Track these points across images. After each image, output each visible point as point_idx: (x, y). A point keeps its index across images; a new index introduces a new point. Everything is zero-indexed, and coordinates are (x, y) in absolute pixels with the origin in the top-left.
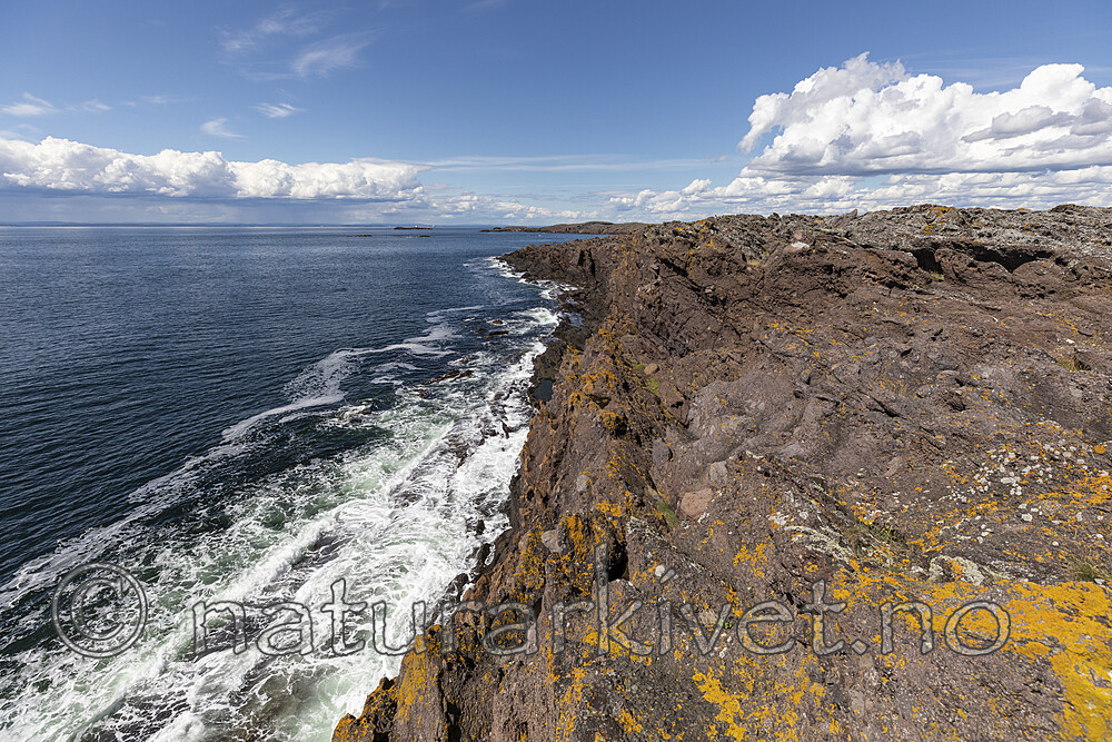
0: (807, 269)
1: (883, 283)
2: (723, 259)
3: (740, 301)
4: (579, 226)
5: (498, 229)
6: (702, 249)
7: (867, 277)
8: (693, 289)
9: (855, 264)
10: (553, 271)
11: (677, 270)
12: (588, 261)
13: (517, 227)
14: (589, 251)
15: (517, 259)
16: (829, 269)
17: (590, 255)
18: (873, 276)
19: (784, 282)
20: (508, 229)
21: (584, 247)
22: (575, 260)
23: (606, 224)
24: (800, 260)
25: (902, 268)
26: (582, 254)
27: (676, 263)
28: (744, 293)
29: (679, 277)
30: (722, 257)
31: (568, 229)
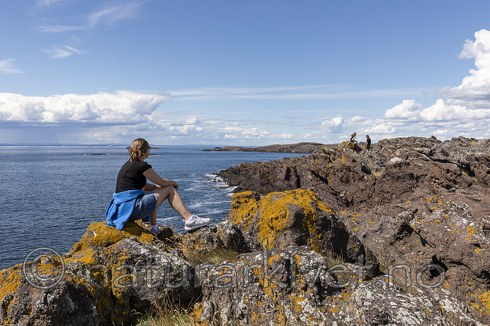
0: (399, 177)
1: (443, 186)
2: (350, 171)
3: (361, 202)
4: (292, 147)
5: (219, 149)
6: (337, 163)
7: (435, 182)
8: (333, 194)
9: (426, 173)
10: (263, 185)
11: (321, 178)
12: (293, 177)
13: (236, 147)
14: (295, 168)
15: (233, 175)
16: (411, 176)
17: (296, 171)
18: (437, 181)
19: (386, 187)
20: (227, 149)
21: (290, 164)
22: (282, 176)
23: (316, 144)
24: (394, 170)
25: (452, 175)
26: (288, 170)
27: (320, 174)
28: (364, 196)
29: (323, 185)
30: (349, 169)
31: (281, 149)
